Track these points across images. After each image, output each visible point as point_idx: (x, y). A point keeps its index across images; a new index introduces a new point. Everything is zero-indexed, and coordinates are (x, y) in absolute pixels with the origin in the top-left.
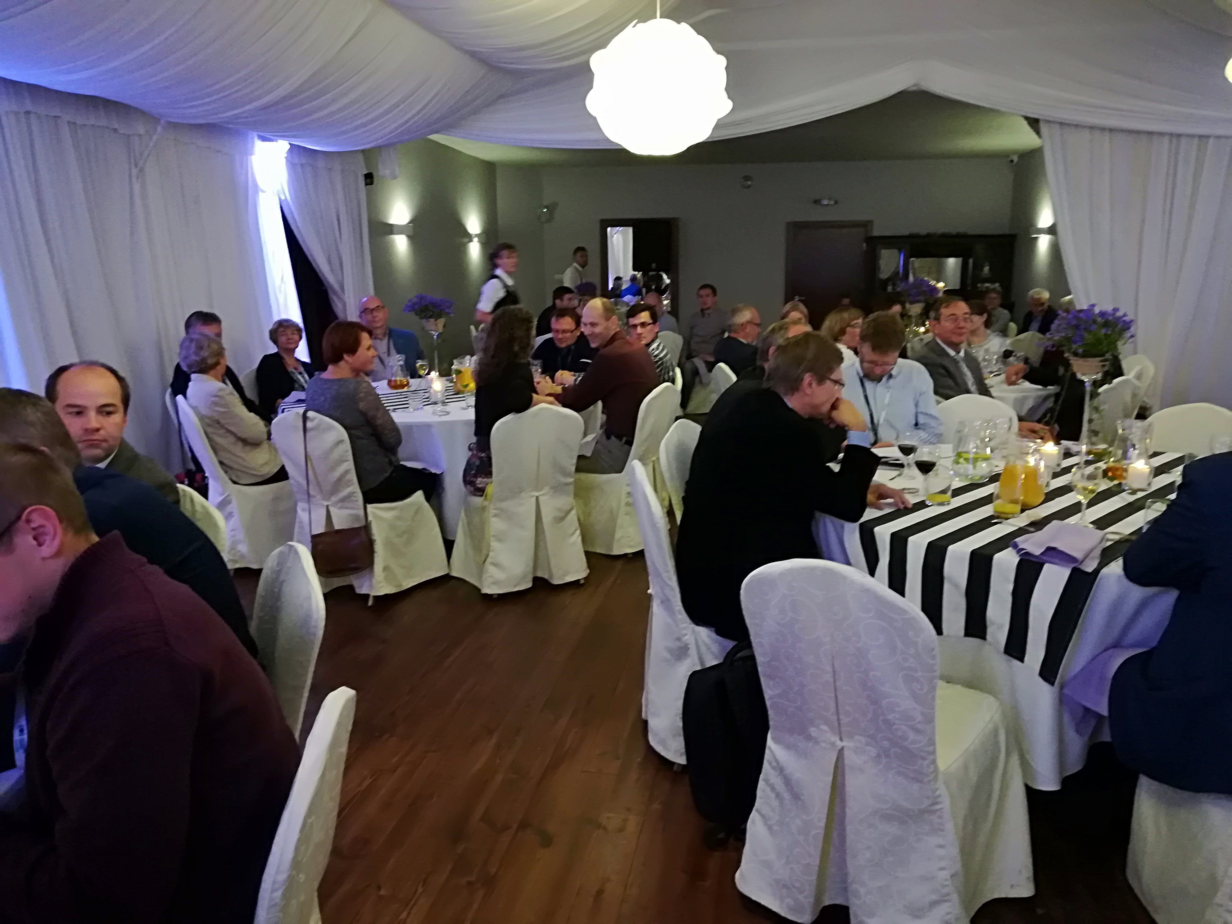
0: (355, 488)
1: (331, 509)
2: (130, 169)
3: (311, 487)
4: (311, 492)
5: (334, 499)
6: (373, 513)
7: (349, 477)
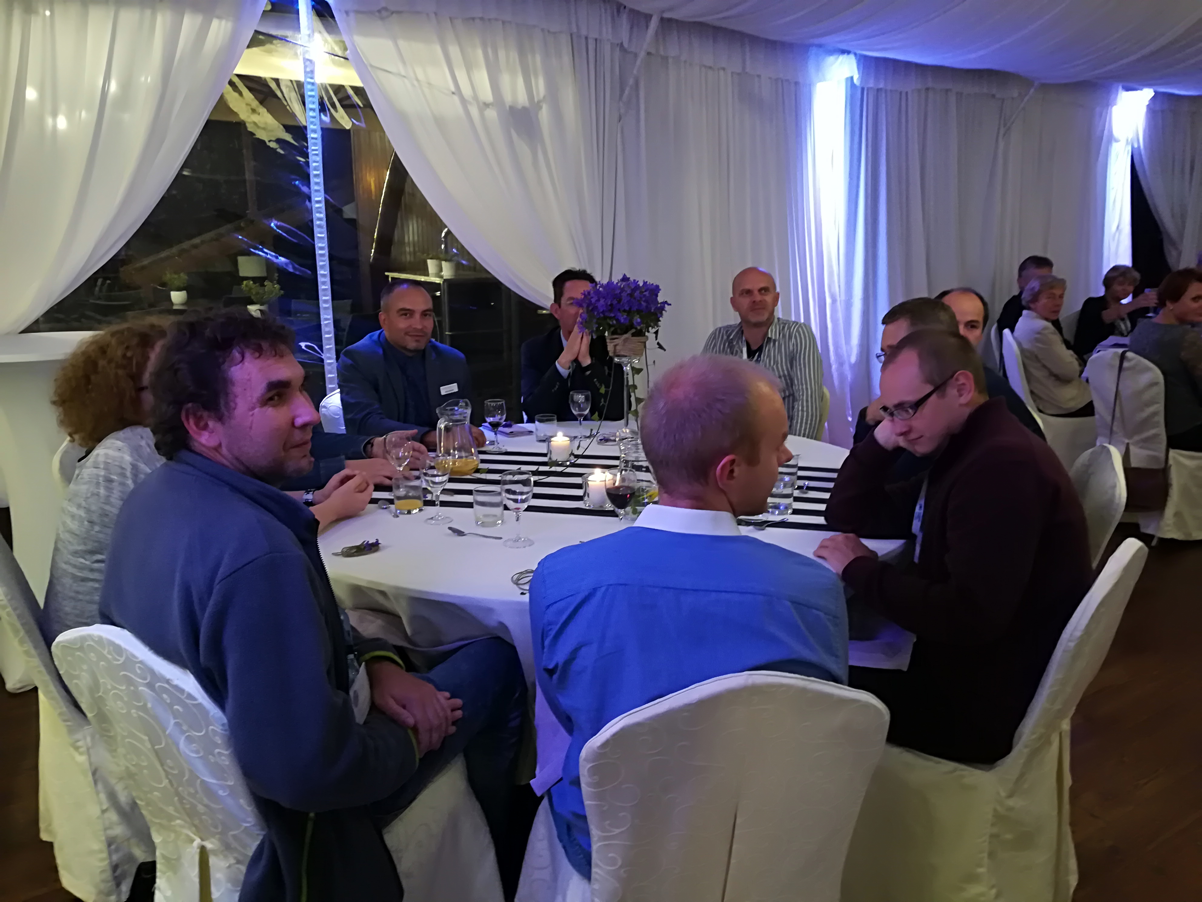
0: (1161, 431)
1: (1132, 448)
2: (999, 129)
3: (1115, 423)
4: (1115, 429)
5: (1136, 438)
6: (1174, 458)
7: (1156, 419)
